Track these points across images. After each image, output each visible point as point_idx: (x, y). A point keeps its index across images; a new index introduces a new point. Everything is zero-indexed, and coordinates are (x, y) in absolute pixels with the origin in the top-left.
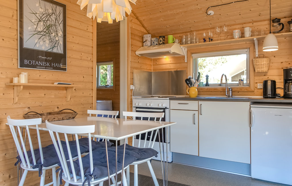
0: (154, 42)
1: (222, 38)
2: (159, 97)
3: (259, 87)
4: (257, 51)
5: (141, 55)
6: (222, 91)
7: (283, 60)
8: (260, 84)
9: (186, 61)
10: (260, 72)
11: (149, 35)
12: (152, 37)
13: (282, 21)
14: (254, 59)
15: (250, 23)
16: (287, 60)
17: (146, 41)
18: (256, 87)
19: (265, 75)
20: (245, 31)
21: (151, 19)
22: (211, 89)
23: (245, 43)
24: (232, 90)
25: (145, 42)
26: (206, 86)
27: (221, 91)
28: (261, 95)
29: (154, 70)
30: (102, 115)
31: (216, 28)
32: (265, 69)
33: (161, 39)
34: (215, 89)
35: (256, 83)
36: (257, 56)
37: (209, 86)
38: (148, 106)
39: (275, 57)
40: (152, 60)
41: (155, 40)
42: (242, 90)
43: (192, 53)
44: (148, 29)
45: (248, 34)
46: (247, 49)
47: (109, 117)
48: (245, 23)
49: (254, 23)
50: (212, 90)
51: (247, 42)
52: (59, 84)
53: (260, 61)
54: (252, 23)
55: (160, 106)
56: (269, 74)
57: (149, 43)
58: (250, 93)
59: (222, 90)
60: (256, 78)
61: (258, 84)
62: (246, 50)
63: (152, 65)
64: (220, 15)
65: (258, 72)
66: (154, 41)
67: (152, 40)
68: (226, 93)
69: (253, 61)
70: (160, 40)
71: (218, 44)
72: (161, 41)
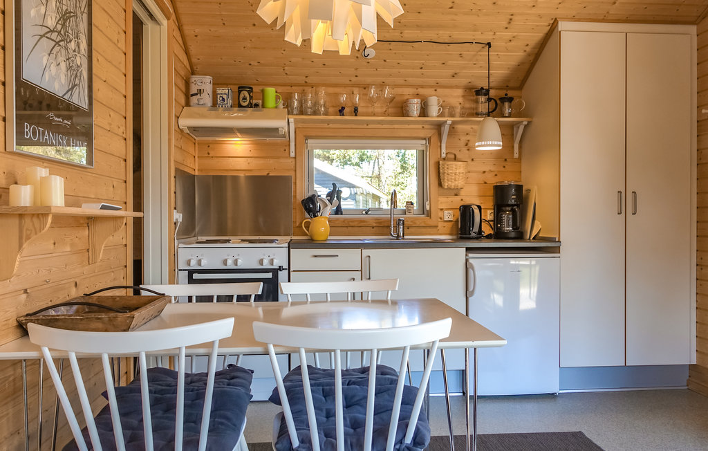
0: (223, 99)
1: (378, 110)
2: (251, 241)
3: (446, 218)
4: (444, 146)
5: (195, 129)
6: (377, 225)
7: (487, 168)
8: (450, 212)
9: (293, 155)
10: (453, 187)
11: (208, 79)
12: (216, 84)
13: (492, 93)
14: (441, 162)
15: (431, 87)
16: (492, 168)
17: (200, 92)
18: (441, 218)
19: (456, 195)
20: (429, 104)
21: (218, 37)
22: (353, 221)
23: (420, 126)
24: (403, 222)
25: (196, 94)
26: (336, 214)
27: (374, 225)
28: (451, 234)
29: (202, 170)
30: (213, 296)
31: (371, 88)
32: (460, 183)
33: (245, 94)
34: (362, 221)
35: (442, 210)
36: (444, 155)
37: (342, 214)
38: (230, 265)
39: (473, 160)
40: (196, 144)
41: (228, 95)
42: (415, 223)
43: (307, 138)
44: (194, 60)
45: (434, 110)
46: (425, 139)
47: (218, 301)
48: (422, 87)
49: (438, 90)
50: (355, 224)
51: (426, 126)
52: (103, 208)
53: (454, 166)
54: (434, 89)
55: (266, 265)
56: (462, 193)
57: (207, 99)
58: (429, 230)
59: (376, 223)
60: (442, 199)
61: (446, 212)
62: (424, 142)
63: (196, 157)
64: (385, 61)
65: (449, 189)
66: (225, 97)
67: (219, 92)
68: (391, 230)
69: (439, 165)
70: (242, 96)
71: (368, 123)
72: (245, 99)
